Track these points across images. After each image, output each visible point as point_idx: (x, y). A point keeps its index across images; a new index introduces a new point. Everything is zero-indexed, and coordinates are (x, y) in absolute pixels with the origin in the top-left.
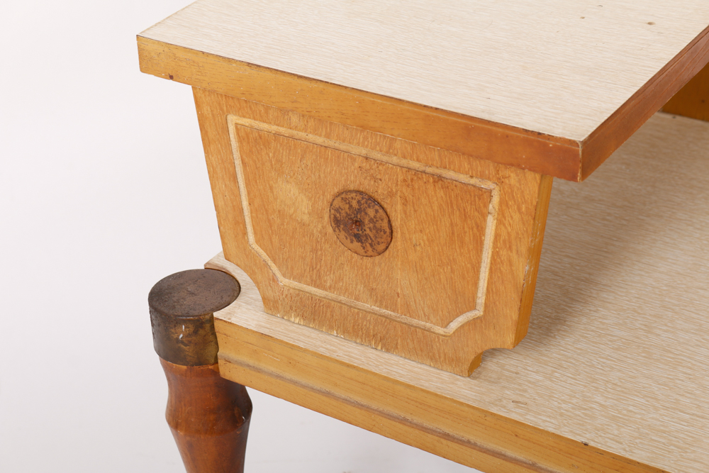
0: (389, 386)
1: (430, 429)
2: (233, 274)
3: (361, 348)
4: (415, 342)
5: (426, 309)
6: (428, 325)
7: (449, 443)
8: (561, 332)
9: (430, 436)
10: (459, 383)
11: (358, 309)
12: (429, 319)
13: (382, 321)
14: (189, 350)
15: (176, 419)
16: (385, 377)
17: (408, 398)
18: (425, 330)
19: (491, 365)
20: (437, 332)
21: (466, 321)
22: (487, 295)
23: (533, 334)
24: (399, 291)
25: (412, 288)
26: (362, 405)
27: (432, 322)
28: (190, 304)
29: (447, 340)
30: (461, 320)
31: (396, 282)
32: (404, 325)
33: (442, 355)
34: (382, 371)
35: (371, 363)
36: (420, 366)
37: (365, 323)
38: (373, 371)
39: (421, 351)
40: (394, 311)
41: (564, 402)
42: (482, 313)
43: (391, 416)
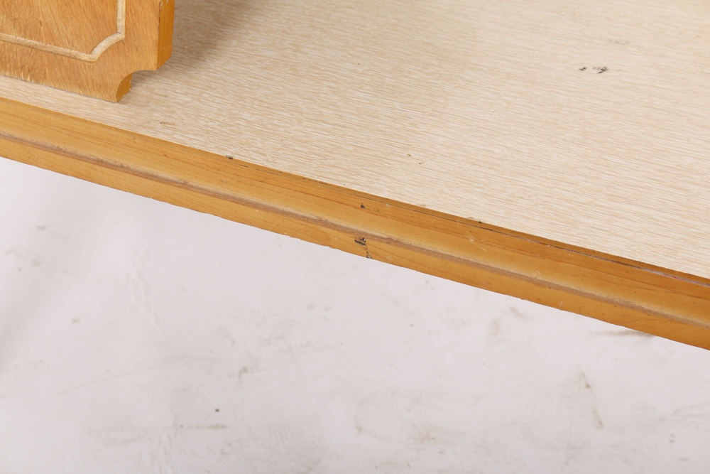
0: (39, 116)
1: (83, 157)
3: (10, 81)
4: (63, 70)
5: (69, 36)
6: (74, 52)
7: (103, 169)
8: (211, 55)
9: (83, 163)
10: (108, 108)
11: (4, 41)
12: (73, 45)
13: (28, 51)
16: (35, 107)
17: (58, 127)
18: (70, 57)
19: (141, 90)
20: (83, 59)
21: (109, 45)
22: (126, 17)
23: (184, 58)
24: (41, 19)
25: (53, 15)
26: (16, 138)
27: (76, 49)
29: (93, 66)
30: (104, 44)
31: (37, 9)
32: (50, 54)
33: (90, 82)
34: (31, 101)
35: (19, 95)
36: (69, 94)
37: (11, 55)
38: (22, 101)
39: (70, 79)
40: (38, 40)
41: (211, 120)
42: (124, 36)
43: (45, 147)
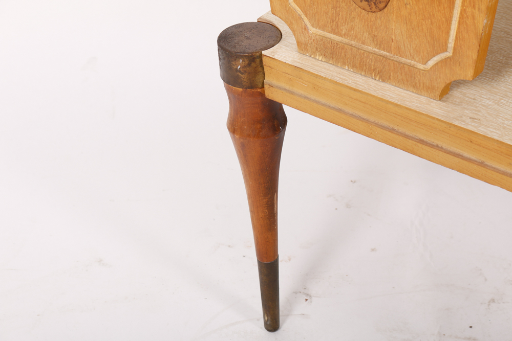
0: (383, 105)
1: (410, 136)
2: (277, 26)
3: (364, 78)
4: (403, 75)
5: (412, 51)
6: (413, 62)
7: (424, 147)
8: (508, 73)
9: (410, 141)
10: (432, 104)
11: (364, 50)
12: (413, 58)
13: (380, 59)
14: (244, 77)
15: (234, 127)
16: (381, 98)
17: (396, 114)
18: (410, 66)
19: (456, 93)
20: (419, 67)
21: (440, 59)
22: (455, 41)
23: (488, 73)
24: (393, 37)
25: (402, 35)
26: (363, 119)
27: (415, 61)
28: (246, 45)
29: (426, 74)
30: (436, 59)
31: (391, 31)
32: (396, 63)
33: (422, 85)
34: (379, 94)
35: (371, 89)
36: (405, 92)
37: (368, 61)
38: (372, 94)
39: (407, 81)
40: (389, 52)
41: (507, 119)
42: (451, 54)
43: (383, 127)
